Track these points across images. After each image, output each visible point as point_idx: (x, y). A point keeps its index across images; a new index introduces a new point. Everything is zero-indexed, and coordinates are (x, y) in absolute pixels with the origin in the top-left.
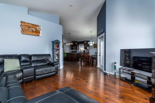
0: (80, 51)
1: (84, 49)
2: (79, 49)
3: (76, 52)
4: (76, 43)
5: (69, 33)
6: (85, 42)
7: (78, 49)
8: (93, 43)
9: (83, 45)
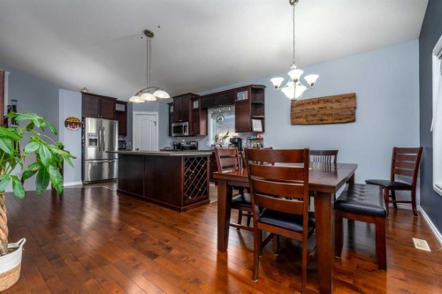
0: (212, 142)
1: (233, 134)
2: (207, 134)
3: (194, 148)
4: (196, 105)
5: (149, 34)
6: (243, 96)
7: (202, 132)
8: (312, 78)
9: (230, 113)
